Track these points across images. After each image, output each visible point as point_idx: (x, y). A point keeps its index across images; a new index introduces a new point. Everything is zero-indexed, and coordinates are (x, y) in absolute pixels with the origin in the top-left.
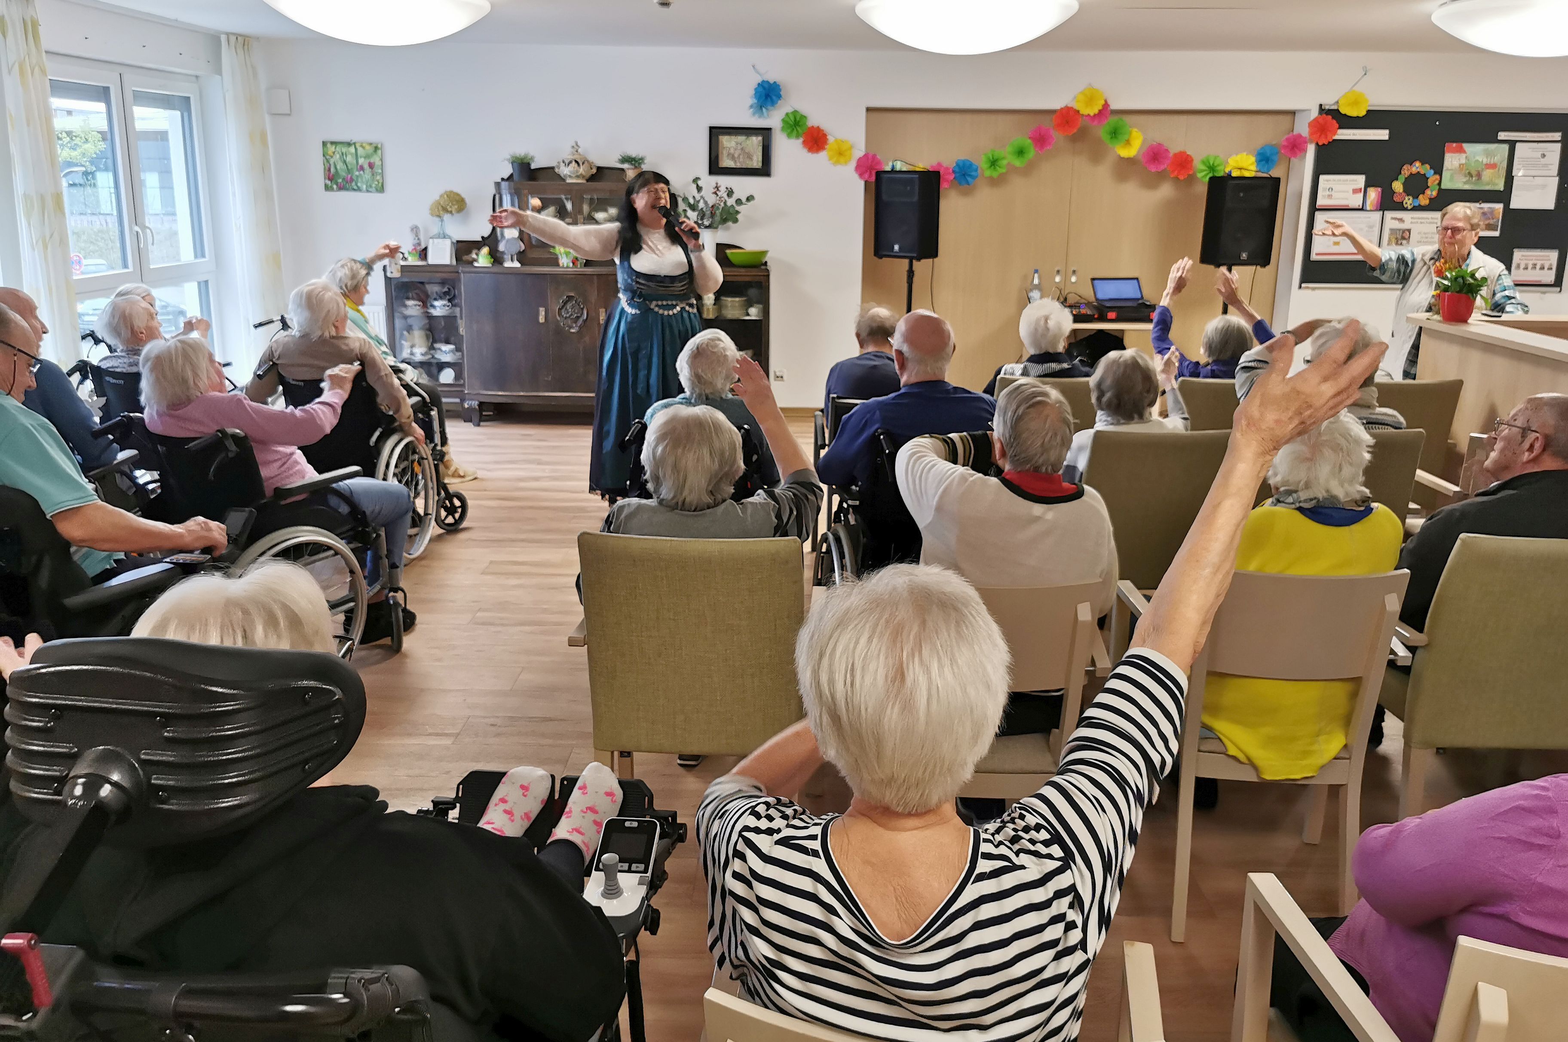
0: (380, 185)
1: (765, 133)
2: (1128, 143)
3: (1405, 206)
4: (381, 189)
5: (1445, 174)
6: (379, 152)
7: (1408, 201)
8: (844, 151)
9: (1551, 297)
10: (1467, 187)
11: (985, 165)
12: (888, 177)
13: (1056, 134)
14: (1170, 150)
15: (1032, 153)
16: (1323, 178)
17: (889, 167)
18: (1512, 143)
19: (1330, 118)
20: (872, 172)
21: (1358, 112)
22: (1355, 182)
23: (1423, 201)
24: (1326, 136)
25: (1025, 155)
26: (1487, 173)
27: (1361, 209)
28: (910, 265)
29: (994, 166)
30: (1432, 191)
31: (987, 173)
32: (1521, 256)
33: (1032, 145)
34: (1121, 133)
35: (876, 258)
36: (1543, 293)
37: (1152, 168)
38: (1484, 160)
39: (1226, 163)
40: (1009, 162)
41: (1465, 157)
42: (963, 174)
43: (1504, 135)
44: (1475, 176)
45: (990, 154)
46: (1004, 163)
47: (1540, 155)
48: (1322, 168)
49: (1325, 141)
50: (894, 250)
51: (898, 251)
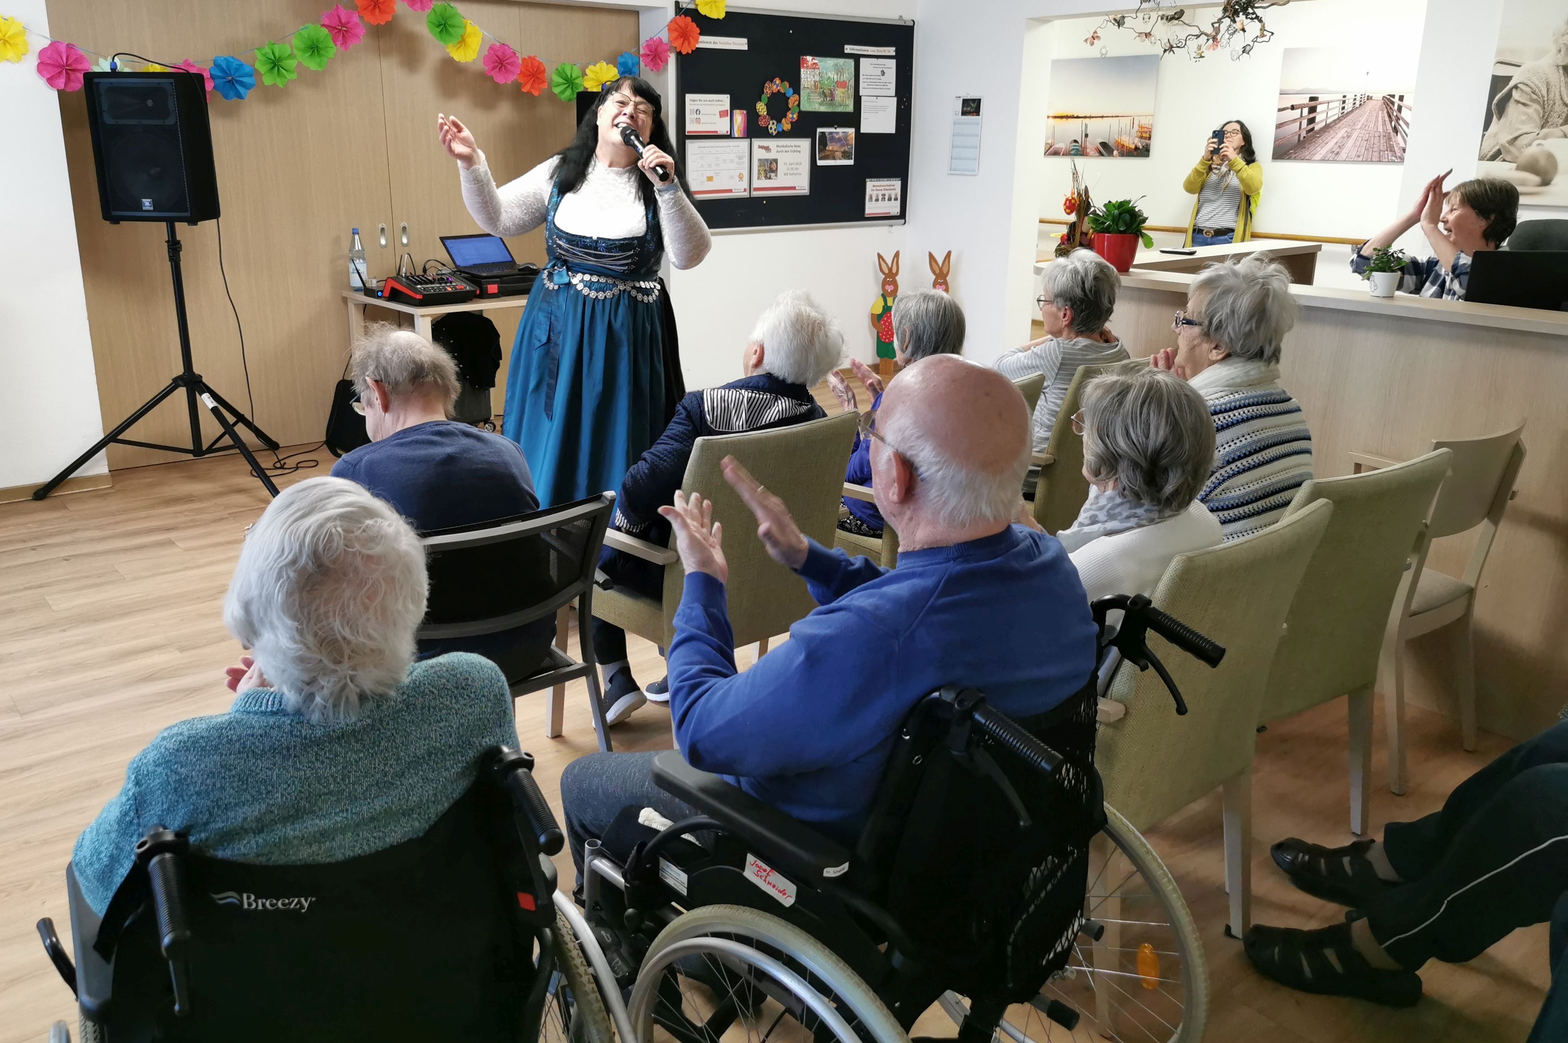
2: (463, 40)
3: (770, 131)
5: (802, 92)
7: (773, 127)
8: (10, 37)
9: (897, 230)
10: (823, 109)
11: (261, 67)
12: (111, 84)
13: (360, 22)
14: (518, 54)
15: (332, 50)
16: (689, 97)
17: (104, 66)
18: (857, 58)
19: (689, 19)
20: (72, 76)
21: (717, 13)
22: (720, 103)
23: (786, 126)
24: (689, 43)
25: (322, 52)
26: (839, 93)
27: (729, 136)
28: (172, 232)
29: (276, 68)
30: (793, 114)
31: (268, 80)
32: (873, 187)
33: (330, 38)
34: (452, 26)
35: (108, 222)
36: (891, 226)
37: (500, 79)
38: (835, 77)
39: (584, 74)
40: (300, 64)
41: (818, 73)
42: (230, 81)
43: (848, 49)
44: (828, 95)
45: (267, 50)
46: (292, 63)
47: (879, 72)
48: (687, 84)
49: (686, 50)
50: (144, 208)
51: (152, 208)
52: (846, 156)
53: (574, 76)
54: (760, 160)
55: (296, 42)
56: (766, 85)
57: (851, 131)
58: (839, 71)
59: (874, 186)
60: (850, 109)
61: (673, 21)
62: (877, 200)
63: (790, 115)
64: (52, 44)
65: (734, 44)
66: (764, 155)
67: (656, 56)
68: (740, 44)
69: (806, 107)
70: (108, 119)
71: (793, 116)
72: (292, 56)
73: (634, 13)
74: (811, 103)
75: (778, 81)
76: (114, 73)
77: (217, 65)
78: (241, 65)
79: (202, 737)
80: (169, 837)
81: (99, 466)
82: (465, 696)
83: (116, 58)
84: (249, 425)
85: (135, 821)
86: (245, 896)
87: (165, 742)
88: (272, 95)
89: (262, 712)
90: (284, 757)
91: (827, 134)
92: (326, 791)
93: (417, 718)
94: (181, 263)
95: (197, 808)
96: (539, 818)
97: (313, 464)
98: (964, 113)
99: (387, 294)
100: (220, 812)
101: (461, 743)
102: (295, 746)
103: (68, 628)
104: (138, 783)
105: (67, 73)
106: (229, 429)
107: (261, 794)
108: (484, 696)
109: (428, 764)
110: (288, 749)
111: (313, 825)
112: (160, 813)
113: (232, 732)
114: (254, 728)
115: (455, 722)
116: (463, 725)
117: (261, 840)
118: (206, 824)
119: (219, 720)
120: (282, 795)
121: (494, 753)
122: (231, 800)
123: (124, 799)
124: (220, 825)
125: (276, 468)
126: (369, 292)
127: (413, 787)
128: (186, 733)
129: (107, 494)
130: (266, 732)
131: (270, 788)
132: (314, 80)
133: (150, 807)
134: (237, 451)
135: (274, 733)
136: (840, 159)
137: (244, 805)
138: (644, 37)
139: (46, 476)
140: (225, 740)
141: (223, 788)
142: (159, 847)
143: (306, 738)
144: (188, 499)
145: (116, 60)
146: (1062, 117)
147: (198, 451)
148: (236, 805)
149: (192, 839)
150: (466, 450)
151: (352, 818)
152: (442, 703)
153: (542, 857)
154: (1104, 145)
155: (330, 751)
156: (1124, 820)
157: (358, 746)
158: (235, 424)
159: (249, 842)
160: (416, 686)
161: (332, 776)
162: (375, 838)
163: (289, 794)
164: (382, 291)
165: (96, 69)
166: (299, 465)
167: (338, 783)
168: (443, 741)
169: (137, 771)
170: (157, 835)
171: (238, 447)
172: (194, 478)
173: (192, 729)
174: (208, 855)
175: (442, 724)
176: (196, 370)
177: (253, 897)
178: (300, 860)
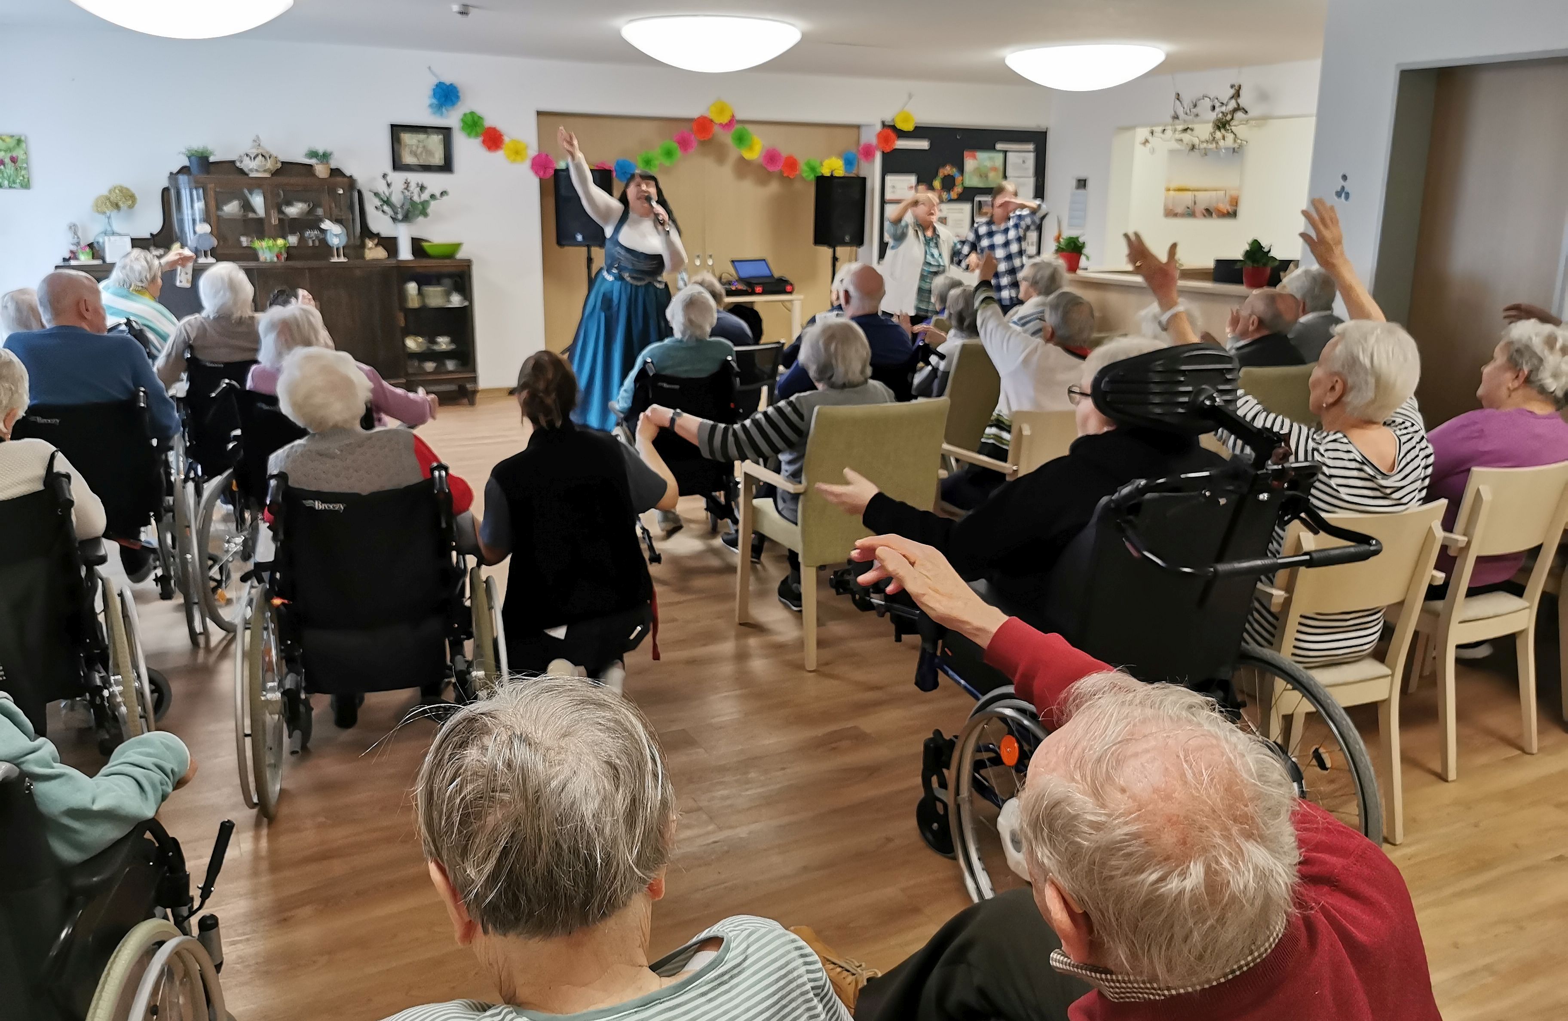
0: (26, 180)
1: (446, 132)
2: (751, 148)
4: (26, 185)
5: (965, 175)
6: (23, 145)
7: (945, 195)
8: (520, 150)
10: (980, 185)
13: (695, 139)
14: (782, 154)
15: (678, 153)
16: (888, 177)
18: (1005, 152)
19: (890, 131)
20: (547, 171)
21: (909, 127)
22: (909, 181)
23: (954, 195)
24: (890, 145)
25: (673, 156)
26: (992, 175)
28: (589, 252)
30: (959, 188)
33: (677, 147)
34: (746, 139)
35: (558, 246)
37: (771, 169)
38: (990, 164)
39: (822, 165)
40: (660, 162)
41: (977, 162)
43: (999, 146)
44: (983, 176)
45: (643, 153)
46: (657, 162)
47: (1021, 161)
48: (887, 170)
49: (888, 150)
50: (579, 239)
51: (583, 239)
53: (817, 166)
55: (658, 151)
56: (941, 170)
58: (992, 160)
61: (880, 133)
63: (956, 189)
64: (539, 155)
65: (920, 145)
67: (868, 152)
68: (924, 145)
69: (968, 183)
70: (563, 192)
72: (656, 156)
73: (858, 127)
75: (948, 167)
77: (617, 164)
78: (630, 163)
98: (1077, 188)
105: (544, 168)
138: (863, 141)
146: (1178, 190)
154: (1207, 210)
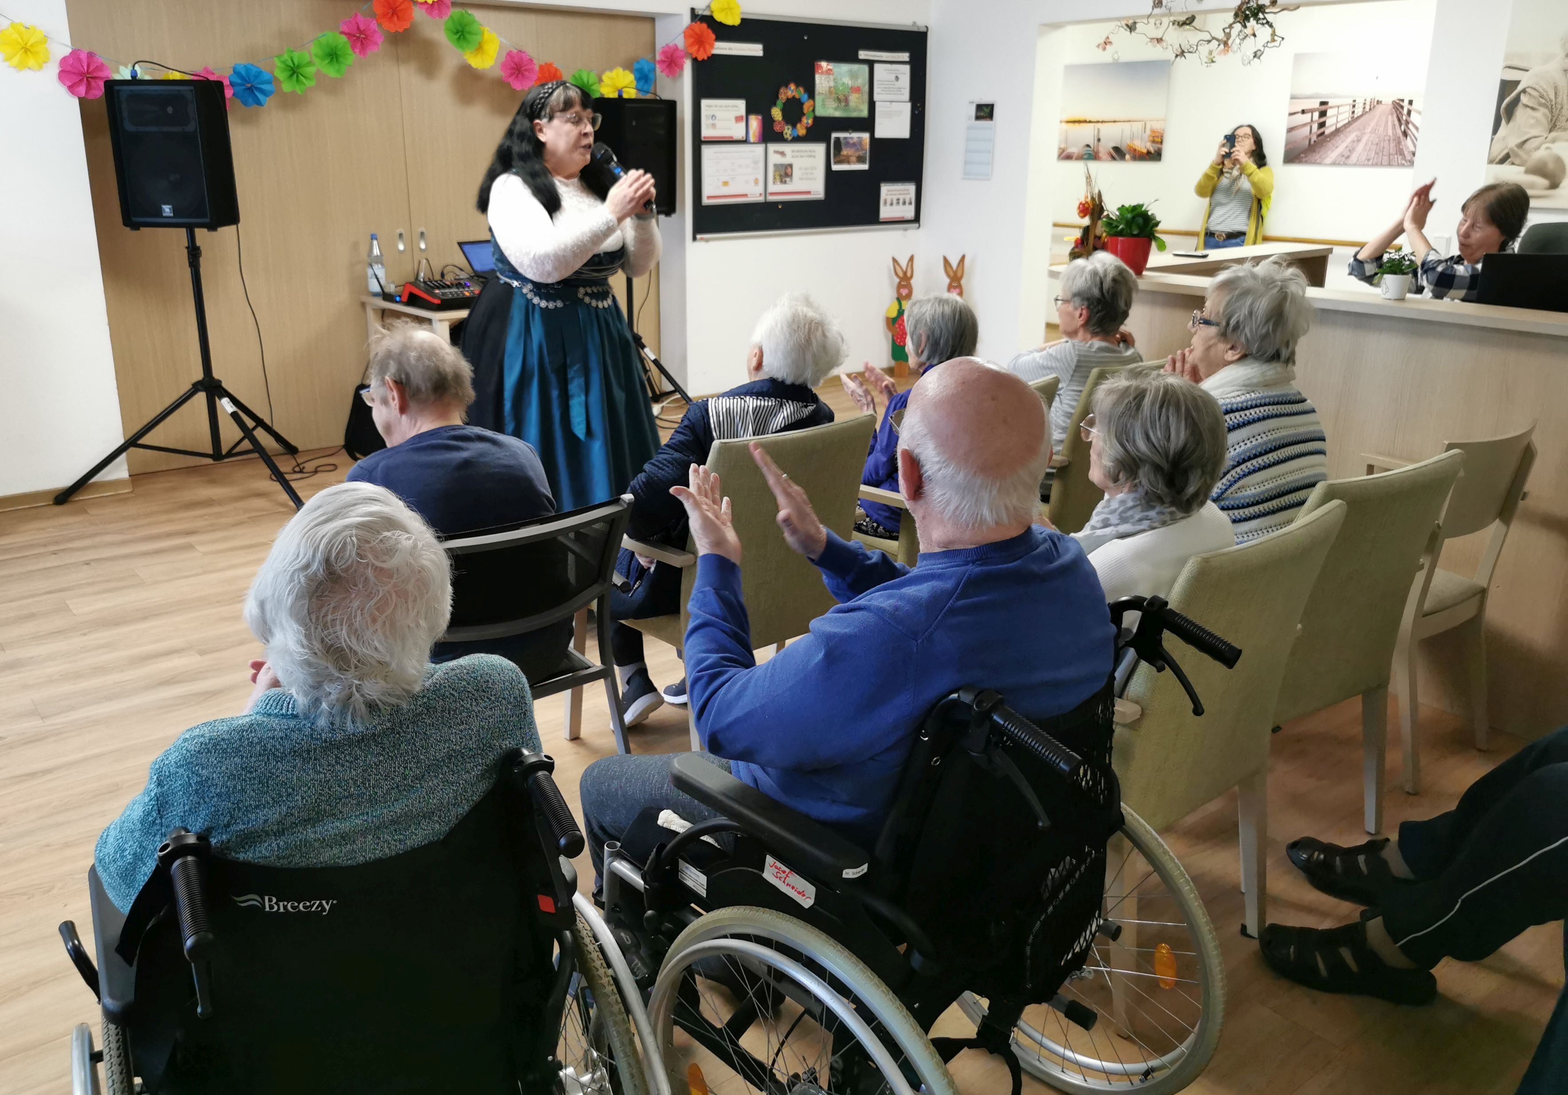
2: (479, 49)
3: (785, 136)
5: (817, 97)
7: (788, 132)
8: (32, 45)
9: (912, 234)
10: (838, 114)
11: (280, 74)
12: (131, 91)
13: (380, 30)
14: (535, 61)
15: (351, 57)
16: (705, 103)
17: (125, 74)
18: (871, 63)
19: (704, 26)
20: (93, 83)
21: (732, 20)
22: (735, 109)
23: (801, 131)
24: (705, 50)
25: (341, 59)
26: (853, 98)
27: (745, 141)
28: (192, 238)
29: (295, 76)
30: (807, 119)
31: (287, 87)
32: (887, 191)
33: (348, 45)
34: (470, 33)
35: (128, 229)
36: (906, 230)
37: (516, 85)
38: (850, 83)
39: (600, 80)
40: (318, 71)
41: (832, 79)
42: (249, 89)
43: (863, 54)
44: (842, 100)
45: (286, 57)
46: (310, 70)
47: (893, 77)
48: (703, 90)
49: (702, 56)
50: (164, 215)
51: (172, 215)
52: (861, 160)
53: (590, 82)
54: (775, 165)
55: (314, 49)
56: (781, 91)
57: (866, 136)
58: (853, 76)
59: (889, 191)
60: (865, 113)
61: (689, 28)
62: (892, 204)
63: (804, 120)
64: (75, 54)
65: (750, 50)
66: (779, 160)
67: (671, 62)
68: (755, 50)
69: (821, 112)
70: (129, 127)
71: (807, 121)
72: (310, 63)
73: (650, 19)
74: (826, 108)
75: (792, 86)
76: (134, 81)
77: (236, 72)
78: (259, 74)
79: (223, 739)
80: (191, 840)
81: (119, 471)
82: (486, 699)
83: (136, 66)
84: (269, 429)
85: (158, 821)
86: (267, 898)
87: (186, 744)
88: (291, 102)
89: (282, 715)
90: (304, 759)
91: (842, 140)
92: (346, 794)
93: (438, 720)
94: (201, 270)
95: (218, 811)
96: (559, 822)
97: (332, 468)
98: (978, 118)
99: (405, 299)
100: (240, 814)
101: (481, 745)
102: (315, 749)
103: (89, 632)
104: (160, 784)
105: (87, 80)
106: (248, 433)
107: (282, 796)
108: (504, 699)
109: (448, 767)
110: (308, 752)
111: (332, 828)
112: (182, 814)
113: (253, 735)
114: (275, 730)
115: (475, 724)
116: (483, 728)
117: (282, 843)
118: (228, 826)
119: (240, 722)
120: (303, 798)
121: (515, 755)
122: (252, 802)
123: (147, 799)
124: (242, 827)
125: (295, 472)
126: (387, 297)
127: (432, 790)
128: (208, 735)
129: (128, 498)
130: (286, 735)
131: (290, 790)
132: (333, 87)
133: (172, 809)
134: (256, 455)
135: (295, 736)
136: (854, 163)
137: (264, 807)
138: (661, 42)
139: (67, 480)
140: (246, 742)
141: (243, 790)
142: (181, 850)
143: (326, 741)
144: (208, 503)
145: (137, 67)
146: (1074, 122)
147: (217, 455)
148: (257, 807)
149: (213, 841)
150: (482, 455)
151: (373, 822)
152: (462, 706)
153: (562, 859)
154: (1117, 149)
155: (350, 754)
156: (1141, 820)
157: (378, 750)
158: (254, 428)
159: (270, 845)
160: (437, 691)
161: (352, 779)
162: (395, 841)
163: (310, 797)
164: (400, 296)
165: (117, 77)
166: (319, 469)
167: (359, 786)
168: (463, 744)
169: (159, 772)
170: (179, 838)
171: (257, 452)
172: (213, 482)
173: (214, 731)
174: (229, 857)
175: (462, 727)
176: (216, 374)
177: (274, 900)
178: (321, 863)
